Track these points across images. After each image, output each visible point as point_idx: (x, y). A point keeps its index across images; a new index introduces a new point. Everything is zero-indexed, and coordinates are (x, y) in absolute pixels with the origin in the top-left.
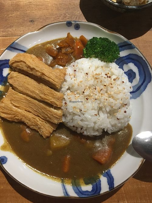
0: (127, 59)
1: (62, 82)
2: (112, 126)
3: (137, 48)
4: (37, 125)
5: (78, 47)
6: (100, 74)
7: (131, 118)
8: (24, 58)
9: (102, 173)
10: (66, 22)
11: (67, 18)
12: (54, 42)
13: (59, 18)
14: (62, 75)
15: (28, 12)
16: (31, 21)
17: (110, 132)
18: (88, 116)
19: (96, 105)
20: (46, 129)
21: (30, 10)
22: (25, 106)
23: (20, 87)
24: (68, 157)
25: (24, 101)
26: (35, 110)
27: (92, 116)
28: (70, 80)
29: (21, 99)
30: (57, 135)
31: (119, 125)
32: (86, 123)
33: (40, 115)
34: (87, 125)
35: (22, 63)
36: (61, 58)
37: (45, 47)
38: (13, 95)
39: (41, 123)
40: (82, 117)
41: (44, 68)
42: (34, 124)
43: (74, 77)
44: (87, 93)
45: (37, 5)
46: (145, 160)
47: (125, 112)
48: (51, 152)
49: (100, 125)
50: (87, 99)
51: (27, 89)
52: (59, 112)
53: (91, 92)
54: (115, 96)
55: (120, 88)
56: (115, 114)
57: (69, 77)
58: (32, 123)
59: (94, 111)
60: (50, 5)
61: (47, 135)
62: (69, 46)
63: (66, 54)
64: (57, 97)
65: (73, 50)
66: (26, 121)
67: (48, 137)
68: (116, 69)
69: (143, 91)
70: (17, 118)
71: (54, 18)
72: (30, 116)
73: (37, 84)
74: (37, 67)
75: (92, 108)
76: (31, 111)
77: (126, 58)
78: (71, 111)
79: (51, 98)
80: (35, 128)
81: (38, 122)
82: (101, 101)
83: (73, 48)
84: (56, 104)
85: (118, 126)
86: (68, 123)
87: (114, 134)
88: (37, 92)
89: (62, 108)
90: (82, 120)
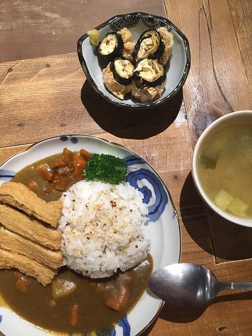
0: (140, 174)
1: (59, 219)
2: (125, 263)
3: (147, 164)
4: (34, 271)
5: (78, 165)
6: (102, 205)
7: (150, 246)
8: (11, 191)
9: (117, 322)
10: (60, 137)
11: (66, 116)
12: (48, 161)
13: (55, 118)
14: (58, 210)
15: (14, 112)
16: (20, 125)
17: (123, 270)
18: (90, 258)
19: (99, 244)
20: (45, 276)
21: (17, 110)
22: (18, 249)
23: (9, 225)
24: (76, 306)
25: (16, 243)
26: (30, 253)
27: (96, 258)
28: (68, 215)
29: (12, 241)
30: (59, 281)
31: (133, 261)
32: (91, 266)
33: (36, 259)
34: (92, 269)
35: (8, 197)
36: (57, 182)
37: (37, 169)
38: (2, 237)
39: (38, 270)
40: (84, 260)
41: (35, 205)
42: (30, 271)
43: (73, 210)
44: (87, 231)
45: (26, 103)
46: (165, 302)
47: (137, 247)
48: (54, 302)
49: (106, 267)
50: (88, 238)
51: (18, 228)
52: (57, 255)
53: (92, 230)
54: (121, 230)
55: (127, 220)
56: (125, 250)
57: (66, 211)
58: (28, 269)
59: (97, 252)
60: (42, 101)
61: (47, 282)
62: (67, 165)
63: (64, 175)
64: (53, 239)
65: (72, 169)
66: (20, 268)
67: (48, 285)
68: (123, 193)
69: (161, 214)
70: (9, 265)
71: (49, 118)
72: (25, 260)
73: (30, 221)
74: (26, 202)
75: (94, 248)
76: (25, 254)
77: (138, 173)
78: (70, 254)
79: (46, 240)
80: (32, 275)
81: (34, 269)
82: (104, 240)
83: (73, 166)
84: (53, 247)
85: (132, 264)
86: (71, 267)
87: (130, 270)
88: (30, 232)
89: (61, 250)
90: (85, 264)
